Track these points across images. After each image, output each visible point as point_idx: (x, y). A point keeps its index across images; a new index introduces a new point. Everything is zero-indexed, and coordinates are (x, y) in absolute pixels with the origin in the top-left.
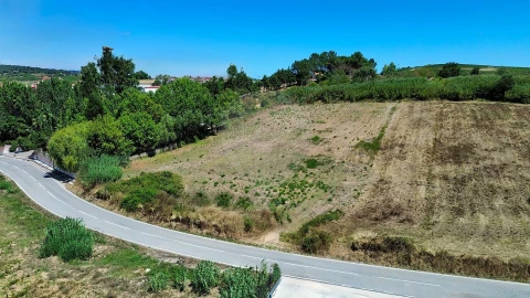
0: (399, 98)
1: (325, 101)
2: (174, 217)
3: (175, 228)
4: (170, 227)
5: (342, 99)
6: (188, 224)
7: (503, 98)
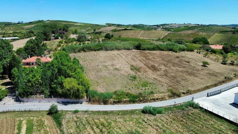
0: (113, 49)
6: (154, 100)
7: (140, 49)
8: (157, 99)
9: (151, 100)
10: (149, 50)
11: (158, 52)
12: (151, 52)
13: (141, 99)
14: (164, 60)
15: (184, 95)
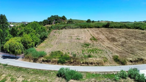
0: (86, 28)
1: (66, 29)
2: (82, 63)
3: (84, 66)
4: (82, 65)
5: (70, 28)
6: (87, 64)
7: (108, 27)
8: (92, 63)
9: (83, 63)
10: (116, 28)
11: (124, 30)
12: (118, 29)
13: (72, 61)
14: (127, 35)
15: (131, 63)
